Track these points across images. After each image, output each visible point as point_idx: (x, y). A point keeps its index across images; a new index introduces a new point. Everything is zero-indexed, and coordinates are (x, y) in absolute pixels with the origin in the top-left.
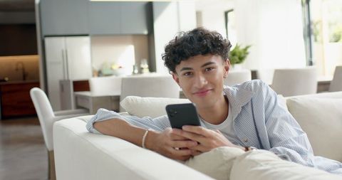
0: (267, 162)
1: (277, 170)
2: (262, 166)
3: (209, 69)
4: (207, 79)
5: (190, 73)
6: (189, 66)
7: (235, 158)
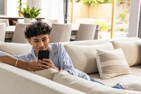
0: (67, 75)
1: (71, 78)
2: (65, 77)
3: (45, 40)
4: (44, 44)
5: (37, 41)
6: (37, 38)
7: (55, 73)
